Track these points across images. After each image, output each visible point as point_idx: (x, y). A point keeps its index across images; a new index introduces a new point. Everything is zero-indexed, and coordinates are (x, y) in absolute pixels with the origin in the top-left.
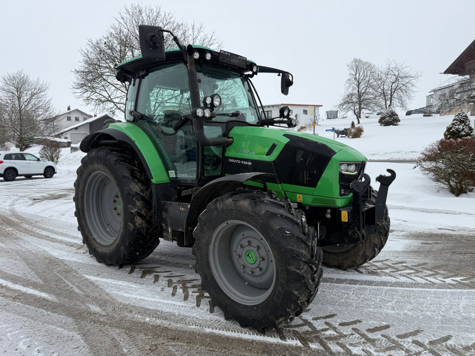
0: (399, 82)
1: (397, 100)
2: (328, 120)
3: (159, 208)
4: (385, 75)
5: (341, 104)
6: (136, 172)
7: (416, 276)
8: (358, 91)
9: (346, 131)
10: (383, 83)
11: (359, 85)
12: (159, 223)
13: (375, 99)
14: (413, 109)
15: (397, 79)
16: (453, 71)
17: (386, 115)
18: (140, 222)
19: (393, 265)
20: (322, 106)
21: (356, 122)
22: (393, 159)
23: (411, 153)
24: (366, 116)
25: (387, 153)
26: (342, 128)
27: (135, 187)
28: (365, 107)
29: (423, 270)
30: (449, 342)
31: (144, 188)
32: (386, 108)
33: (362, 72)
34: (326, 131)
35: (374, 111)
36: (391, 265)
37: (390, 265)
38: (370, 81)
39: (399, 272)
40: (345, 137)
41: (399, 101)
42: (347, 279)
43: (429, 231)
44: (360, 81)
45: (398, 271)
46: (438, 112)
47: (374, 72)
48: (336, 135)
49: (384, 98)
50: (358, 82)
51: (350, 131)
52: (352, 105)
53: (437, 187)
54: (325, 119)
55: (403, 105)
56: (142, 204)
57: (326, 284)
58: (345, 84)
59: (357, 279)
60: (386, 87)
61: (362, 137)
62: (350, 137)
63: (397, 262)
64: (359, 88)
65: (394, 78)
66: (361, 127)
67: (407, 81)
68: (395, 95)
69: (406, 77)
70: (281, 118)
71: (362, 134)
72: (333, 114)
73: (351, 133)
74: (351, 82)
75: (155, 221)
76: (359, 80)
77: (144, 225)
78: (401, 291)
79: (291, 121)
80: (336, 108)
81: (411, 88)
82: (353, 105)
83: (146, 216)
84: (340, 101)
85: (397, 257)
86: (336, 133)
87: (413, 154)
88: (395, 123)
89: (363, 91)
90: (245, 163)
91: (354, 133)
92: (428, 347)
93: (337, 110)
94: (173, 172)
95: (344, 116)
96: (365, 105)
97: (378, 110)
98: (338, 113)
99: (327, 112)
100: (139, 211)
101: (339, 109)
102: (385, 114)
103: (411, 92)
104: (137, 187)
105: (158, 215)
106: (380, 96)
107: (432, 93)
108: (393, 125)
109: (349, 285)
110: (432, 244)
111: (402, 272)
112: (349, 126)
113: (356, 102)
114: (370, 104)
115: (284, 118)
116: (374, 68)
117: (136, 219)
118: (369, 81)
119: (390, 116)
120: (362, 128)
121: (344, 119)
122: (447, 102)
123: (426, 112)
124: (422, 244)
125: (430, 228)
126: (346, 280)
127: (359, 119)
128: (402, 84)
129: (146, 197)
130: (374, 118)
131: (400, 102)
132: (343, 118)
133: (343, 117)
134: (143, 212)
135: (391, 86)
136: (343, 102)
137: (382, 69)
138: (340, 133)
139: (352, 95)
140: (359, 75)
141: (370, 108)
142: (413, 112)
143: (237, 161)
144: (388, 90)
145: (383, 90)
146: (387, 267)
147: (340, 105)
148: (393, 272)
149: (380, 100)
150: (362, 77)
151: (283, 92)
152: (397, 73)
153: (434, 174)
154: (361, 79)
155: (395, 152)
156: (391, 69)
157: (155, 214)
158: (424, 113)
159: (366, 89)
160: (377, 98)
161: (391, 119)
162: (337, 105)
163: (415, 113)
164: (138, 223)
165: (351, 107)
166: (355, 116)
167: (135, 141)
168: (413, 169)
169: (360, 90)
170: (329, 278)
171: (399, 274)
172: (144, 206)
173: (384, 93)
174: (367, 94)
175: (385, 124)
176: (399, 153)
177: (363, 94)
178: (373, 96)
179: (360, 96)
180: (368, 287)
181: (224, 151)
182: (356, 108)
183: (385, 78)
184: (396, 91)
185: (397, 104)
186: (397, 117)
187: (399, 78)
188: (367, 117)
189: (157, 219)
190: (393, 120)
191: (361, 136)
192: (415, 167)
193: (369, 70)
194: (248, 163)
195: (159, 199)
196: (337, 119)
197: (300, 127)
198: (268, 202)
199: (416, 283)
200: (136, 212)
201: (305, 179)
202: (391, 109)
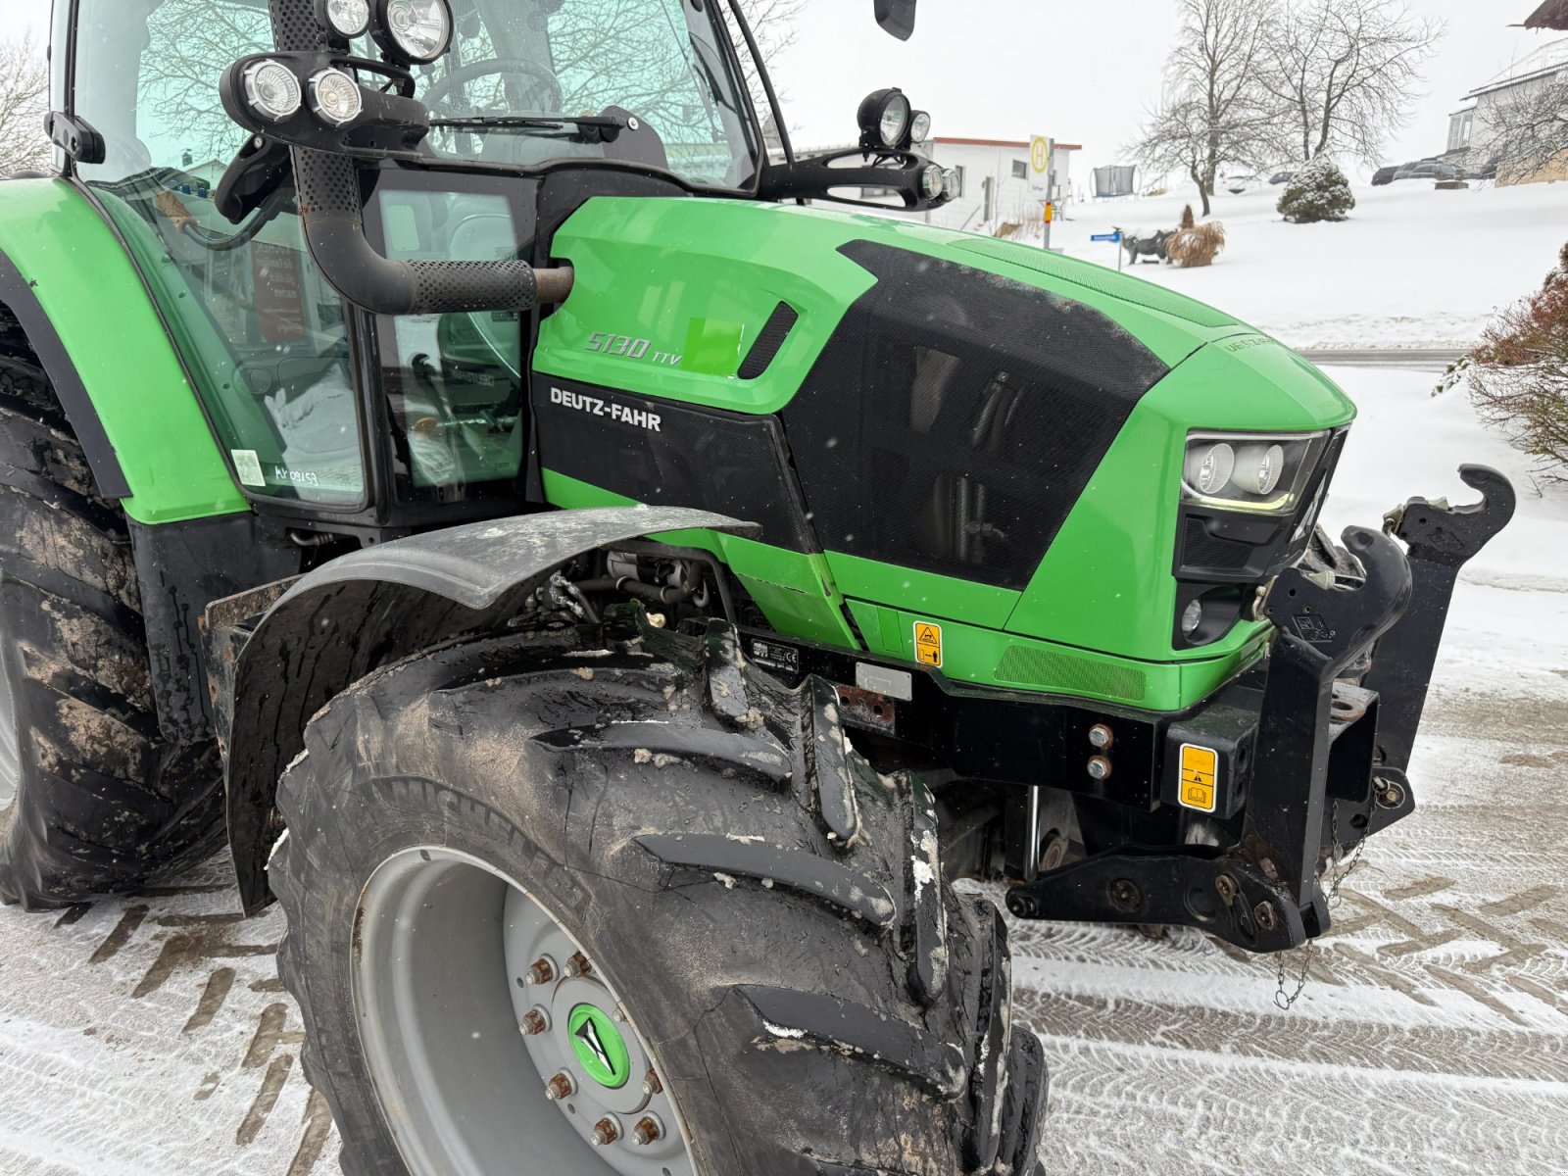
0: (1360, 60)
1: (1347, 128)
2: (1100, 199)
3: (187, 652)
4: (1309, 33)
5: (1146, 140)
6: (60, 454)
7: (1516, 983)
8: (1211, 95)
9: (1162, 241)
10: (1301, 64)
11: (1213, 72)
12: (198, 731)
13: (1269, 123)
14: (1399, 161)
15: (1352, 46)
16: (1559, 17)
17: (1308, 181)
18: (95, 725)
19: (1388, 903)
20: (1079, 147)
21: (1197, 208)
22: (1329, 347)
23: (1393, 323)
24: (1234, 187)
25: (1308, 325)
26: (1147, 232)
27: (49, 541)
28: (1231, 152)
29: (1543, 941)
31: (107, 544)
32: (1307, 157)
33: (1228, 21)
34: (1093, 238)
35: (1263, 168)
36: (1381, 900)
37: (1373, 904)
38: (1256, 58)
39: (1428, 954)
40: (1157, 262)
41: (1354, 131)
42: (1170, 1001)
43: (1522, 685)
44: (1218, 59)
45: (1419, 949)
46: (1488, 172)
47: (1269, 22)
48: (1126, 255)
49: (1301, 120)
50: (1213, 61)
51: (1176, 240)
52: (1187, 147)
53: (1536, 475)
54: (1088, 197)
55: (1365, 148)
56: (97, 632)
57: (1065, 1048)
58: (1165, 68)
59: (1220, 1008)
60: (1311, 80)
61: (1218, 264)
62: (1175, 263)
63: (1408, 884)
64: (1212, 83)
65: (1343, 42)
66: (1215, 227)
67: (1389, 56)
68: (1342, 108)
69: (1385, 40)
70: (866, 158)
71: (1216, 254)
72: (1118, 178)
73: (1178, 247)
74: (1185, 60)
75: (174, 723)
76: (1214, 53)
77: (121, 738)
78: (1456, 1105)
79: (921, 173)
80: (1129, 157)
81: (1402, 81)
82: (1191, 145)
83: (129, 691)
84: (1142, 129)
85: (1405, 847)
86: (1126, 247)
87: (1399, 326)
88: (1337, 212)
89: (1227, 95)
90: (627, 416)
91: (1191, 246)
93: (1132, 164)
94: (250, 458)
95: (1157, 186)
96: (1234, 144)
97: (1275, 163)
98: (1136, 175)
99: (1095, 170)
100: (79, 671)
101: (1137, 162)
102: (1301, 177)
103: (1401, 97)
104: (61, 541)
105: (187, 690)
106: (1286, 112)
107: (1473, 102)
108: (1330, 219)
109: (1182, 1054)
110: (1549, 766)
111: (1440, 951)
112: (1173, 224)
113: (1201, 136)
114: (1250, 142)
115: (885, 157)
116: (1273, 7)
117: (65, 711)
118: (1250, 57)
119: (1320, 187)
120: (1221, 229)
121: (1154, 197)
122: (1529, 132)
123: (1446, 174)
124: (1505, 761)
125: (1522, 671)
126: (1165, 1011)
127: (1209, 198)
128: (1372, 68)
129: (122, 593)
130: (1262, 193)
131: (1358, 136)
132: (1151, 194)
133: (1151, 190)
134: (103, 673)
135: (1331, 75)
136: (1154, 135)
137: (1302, 7)
138: (1138, 247)
139: (1189, 107)
140: (1218, 31)
141: (1248, 159)
142: (1397, 173)
143: (588, 400)
144: (1317, 89)
145: (1301, 89)
146: (1363, 912)
147: (1145, 145)
148: (1396, 950)
149: (1288, 128)
150: (1227, 41)
151: (881, 17)
152: (1355, 26)
153: (1529, 423)
154: (1223, 48)
155: (1334, 321)
156: (1334, 9)
157: (171, 686)
158: (1438, 175)
159: (1239, 88)
160: (1275, 120)
161: (1322, 197)
162: (1131, 144)
163: (1406, 177)
164: (82, 730)
165: (1183, 154)
166: (1196, 187)
167: (33, 283)
168: (1433, 395)
169: (1215, 92)
170: (1080, 998)
171: (1427, 968)
172: (108, 642)
173: (1302, 101)
174: (1242, 105)
175: (1301, 217)
176: (1349, 322)
177: (1227, 107)
178: (1261, 113)
179: (1214, 113)
180: (1278, 1065)
181: (527, 343)
182: (1198, 157)
183: (1312, 45)
184: (1347, 94)
185: (1347, 140)
186: (1344, 191)
187: (1361, 44)
188: (1236, 192)
189: (184, 708)
190: (1330, 203)
191: (1215, 260)
192: (1440, 389)
193: (1254, 13)
194: (643, 418)
195: (186, 607)
196: (1131, 197)
197: (999, 225)
198: (661, 760)
199: (1524, 1039)
200: (56, 675)
201: (964, 527)
202: (1324, 160)
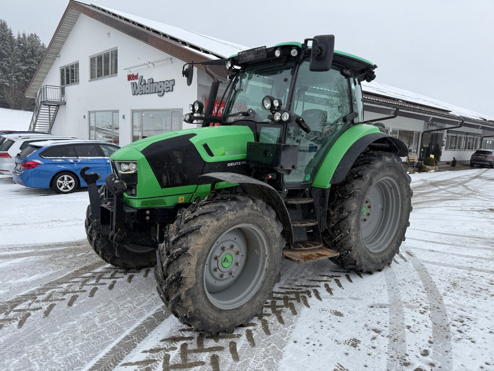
30: (17, 323)
39: (161, 363)
78: (111, 338)
92: (28, 311)
171: (156, 360)
199: (117, 362)
